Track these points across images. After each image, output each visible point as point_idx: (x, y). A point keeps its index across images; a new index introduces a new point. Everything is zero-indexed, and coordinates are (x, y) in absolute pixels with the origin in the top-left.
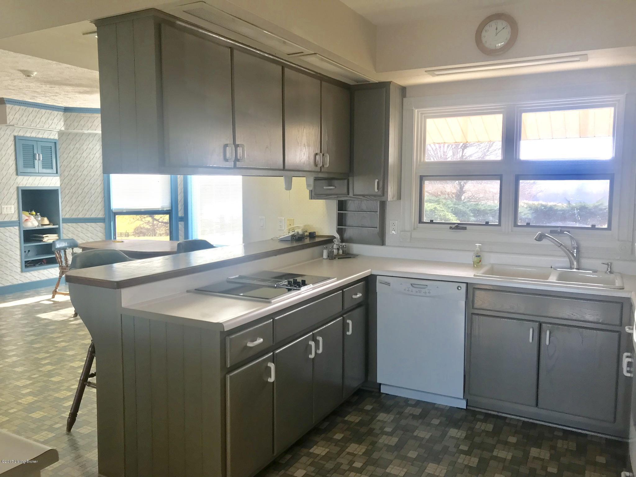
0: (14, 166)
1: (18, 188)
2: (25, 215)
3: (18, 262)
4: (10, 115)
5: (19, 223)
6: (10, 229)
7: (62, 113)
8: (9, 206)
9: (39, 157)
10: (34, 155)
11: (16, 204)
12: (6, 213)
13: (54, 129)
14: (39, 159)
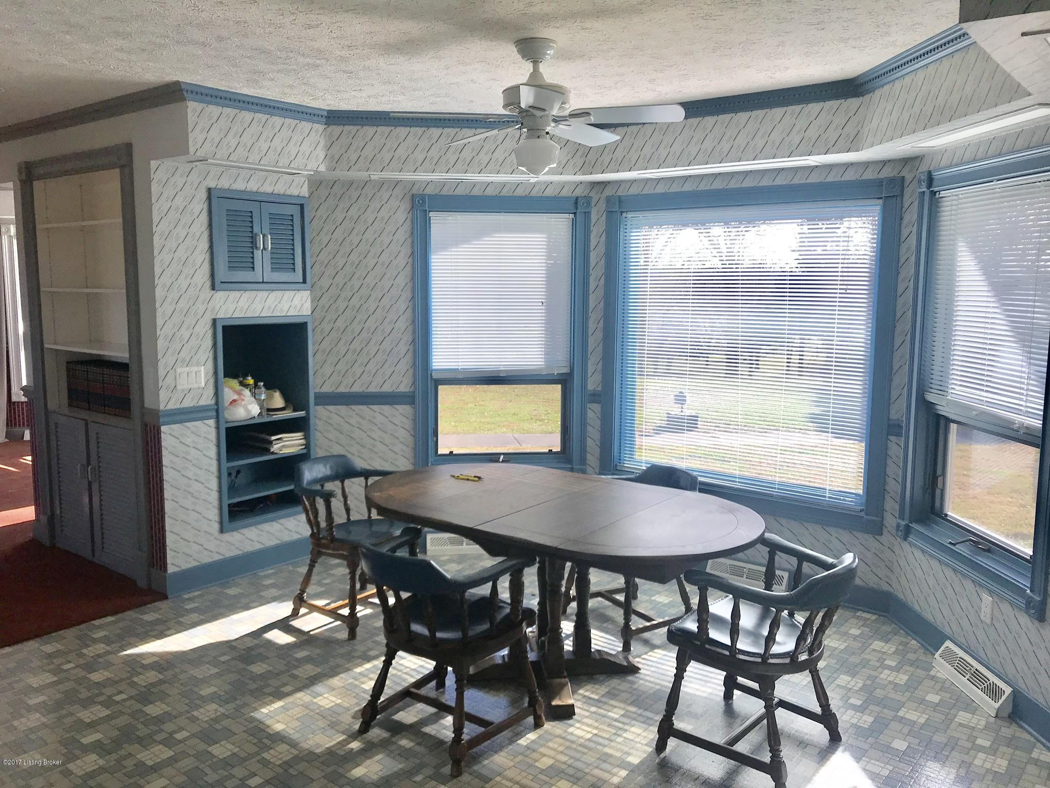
0: (206, 267)
1: (214, 321)
2: (231, 389)
3: (214, 507)
4: (197, 131)
5: (217, 410)
6: (196, 427)
7: (320, 127)
8: (195, 369)
9: (265, 241)
10: (252, 237)
11: (210, 364)
12: (187, 387)
13: (301, 170)
14: (264, 248)
